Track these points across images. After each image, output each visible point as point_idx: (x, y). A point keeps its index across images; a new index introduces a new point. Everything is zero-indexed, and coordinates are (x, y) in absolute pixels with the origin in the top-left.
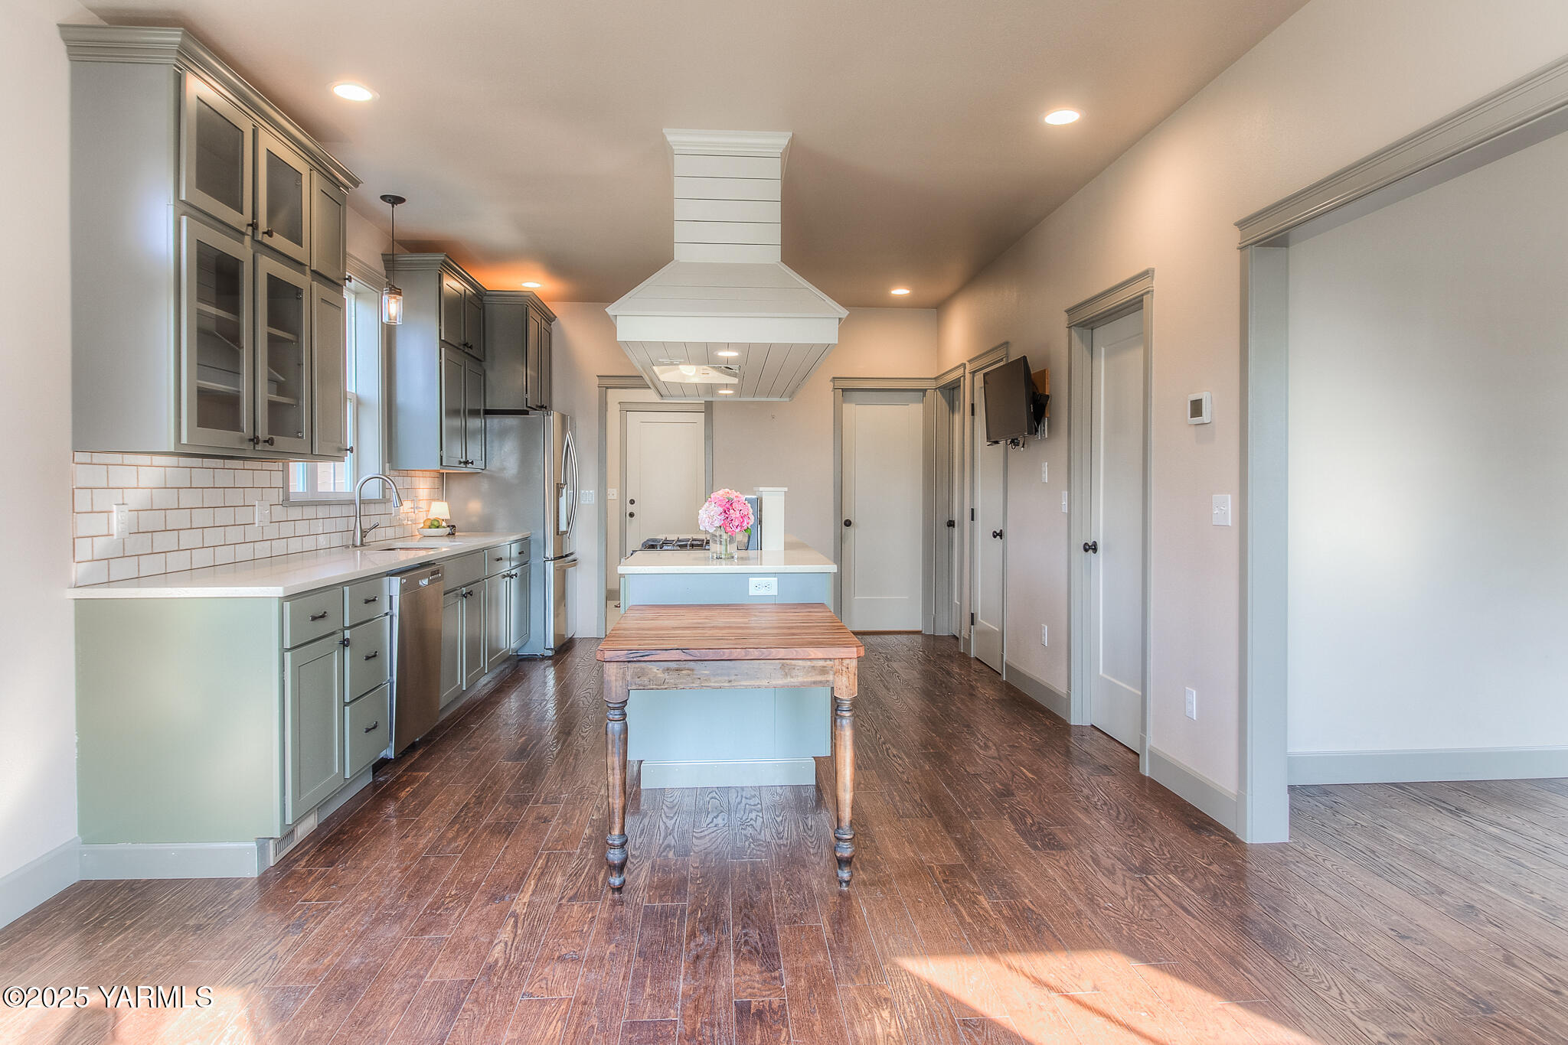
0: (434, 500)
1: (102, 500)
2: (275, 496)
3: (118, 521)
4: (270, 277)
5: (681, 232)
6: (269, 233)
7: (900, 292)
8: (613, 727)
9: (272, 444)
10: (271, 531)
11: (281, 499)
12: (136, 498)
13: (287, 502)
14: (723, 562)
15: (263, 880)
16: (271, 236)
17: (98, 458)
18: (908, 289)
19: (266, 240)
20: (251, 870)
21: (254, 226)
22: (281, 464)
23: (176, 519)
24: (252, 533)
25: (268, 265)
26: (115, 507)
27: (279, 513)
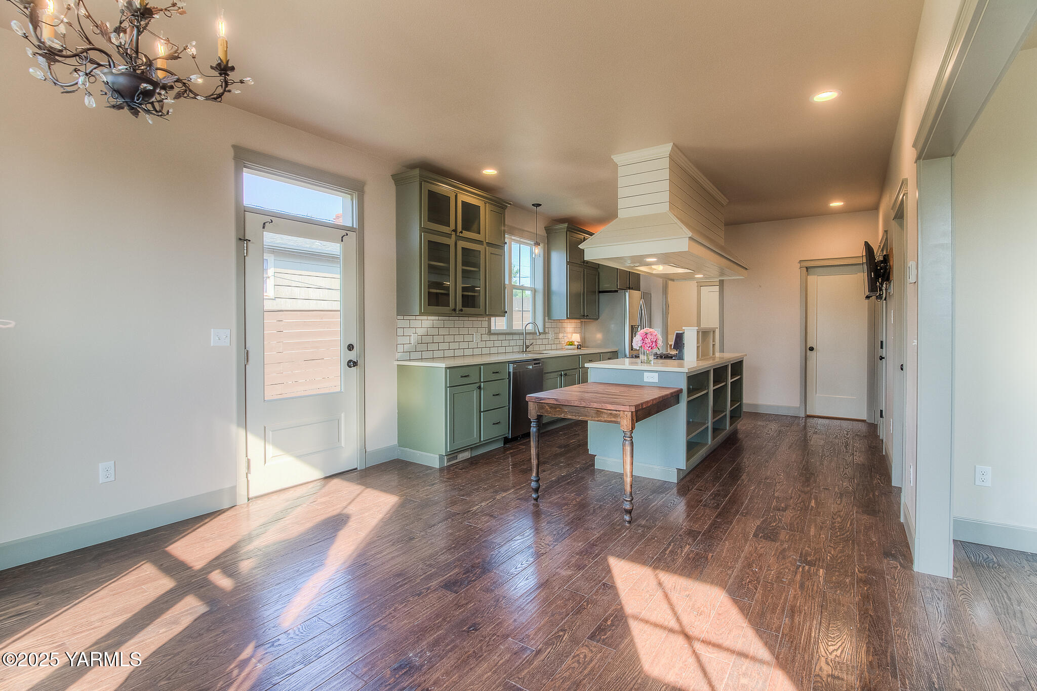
0: (574, 333)
1: (408, 332)
2: (484, 331)
3: (414, 339)
4: (463, 248)
5: (621, 203)
6: (461, 232)
7: (836, 204)
8: (533, 430)
9: (462, 311)
10: (482, 344)
11: (487, 332)
12: (421, 331)
13: (490, 333)
14: (646, 364)
15: (441, 470)
16: (462, 233)
17: (406, 317)
18: (842, 202)
19: (461, 235)
20: (437, 465)
21: (455, 231)
22: (487, 318)
23: (436, 339)
24: (471, 345)
25: (462, 244)
26: (412, 334)
27: (485, 337)
